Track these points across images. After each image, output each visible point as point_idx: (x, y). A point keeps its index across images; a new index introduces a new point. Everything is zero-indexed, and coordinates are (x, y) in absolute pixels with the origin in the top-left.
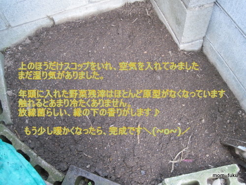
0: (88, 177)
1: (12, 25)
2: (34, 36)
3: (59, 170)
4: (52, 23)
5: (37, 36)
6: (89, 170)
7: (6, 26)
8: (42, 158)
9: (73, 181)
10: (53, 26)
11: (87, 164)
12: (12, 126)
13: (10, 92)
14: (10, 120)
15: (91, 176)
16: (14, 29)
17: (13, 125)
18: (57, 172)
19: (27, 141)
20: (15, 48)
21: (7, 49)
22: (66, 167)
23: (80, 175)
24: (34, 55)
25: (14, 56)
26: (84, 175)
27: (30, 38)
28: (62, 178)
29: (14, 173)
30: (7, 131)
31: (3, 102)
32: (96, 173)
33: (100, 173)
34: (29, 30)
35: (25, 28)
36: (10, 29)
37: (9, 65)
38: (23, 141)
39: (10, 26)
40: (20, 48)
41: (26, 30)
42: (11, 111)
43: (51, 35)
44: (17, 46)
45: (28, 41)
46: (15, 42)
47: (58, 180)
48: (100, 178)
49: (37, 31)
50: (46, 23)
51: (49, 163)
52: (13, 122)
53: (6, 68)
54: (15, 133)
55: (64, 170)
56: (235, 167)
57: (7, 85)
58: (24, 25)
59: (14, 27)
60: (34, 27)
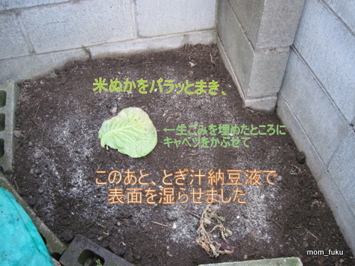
0: (97, 253)
1: (38, 51)
2: (62, 70)
3: (61, 239)
4: (88, 56)
5: (66, 70)
6: (100, 243)
7: (30, 51)
8: (41, 219)
9: (77, 255)
10: (89, 61)
11: (99, 236)
12: (11, 175)
13: (18, 133)
14: (11, 166)
15: (102, 252)
16: (39, 56)
17: (14, 174)
18: (58, 241)
19: (27, 196)
20: (35, 82)
21: (26, 81)
22: (71, 236)
23: (87, 248)
24: (57, 92)
25: (33, 91)
26: (93, 249)
27: (57, 72)
28: (63, 250)
30: (4, 179)
31: (7, 143)
32: (108, 248)
33: (114, 249)
34: (57, 61)
35: (52, 57)
36: (34, 56)
37: (23, 100)
38: (22, 195)
39: (34, 52)
40: (42, 82)
41: (53, 60)
42: (14, 156)
43: (83, 70)
44: (39, 79)
45: (54, 75)
46: (37, 74)
47: (57, 251)
48: (114, 256)
49: (67, 63)
50: (80, 55)
51: (50, 227)
52: (15, 169)
53: (19, 103)
54: (13, 183)
55: (68, 240)
56: (297, 261)
57: (16, 124)
58: (52, 54)
59: (39, 54)
60: (65, 58)
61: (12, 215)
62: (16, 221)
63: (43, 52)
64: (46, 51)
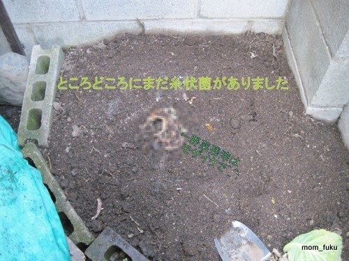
0: (125, 251)
1: (88, 18)
2: (112, 41)
3: (90, 228)
4: (141, 30)
5: (116, 42)
6: (129, 240)
7: (80, 17)
8: (72, 205)
9: (104, 249)
10: (141, 35)
11: (131, 232)
12: (45, 150)
13: (57, 105)
14: (46, 141)
15: (131, 251)
16: (88, 23)
17: (48, 149)
18: (86, 231)
19: (59, 176)
20: (81, 50)
21: (72, 47)
22: (100, 227)
23: (115, 243)
24: (104, 66)
25: (78, 60)
26: (121, 246)
27: (106, 42)
28: (90, 241)
29: (30, 214)
30: (37, 154)
31: (45, 115)
32: (138, 247)
33: (144, 250)
34: (108, 31)
35: (103, 26)
36: (83, 22)
37: (68, 69)
38: (54, 175)
39: (84, 18)
40: (88, 51)
41: (104, 30)
42: (51, 130)
43: (135, 46)
44: (86, 47)
45: (102, 46)
46: (85, 41)
47: (83, 242)
48: (143, 258)
49: (117, 35)
50: (133, 27)
51: (79, 214)
52: (50, 144)
53: (62, 71)
54: (47, 159)
55: (97, 230)
57: (56, 94)
58: (104, 22)
59: (89, 21)
60: (117, 29)
61: (35, 201)
62: (38, 208)
63: (94, 20)
64: (97, 19)
